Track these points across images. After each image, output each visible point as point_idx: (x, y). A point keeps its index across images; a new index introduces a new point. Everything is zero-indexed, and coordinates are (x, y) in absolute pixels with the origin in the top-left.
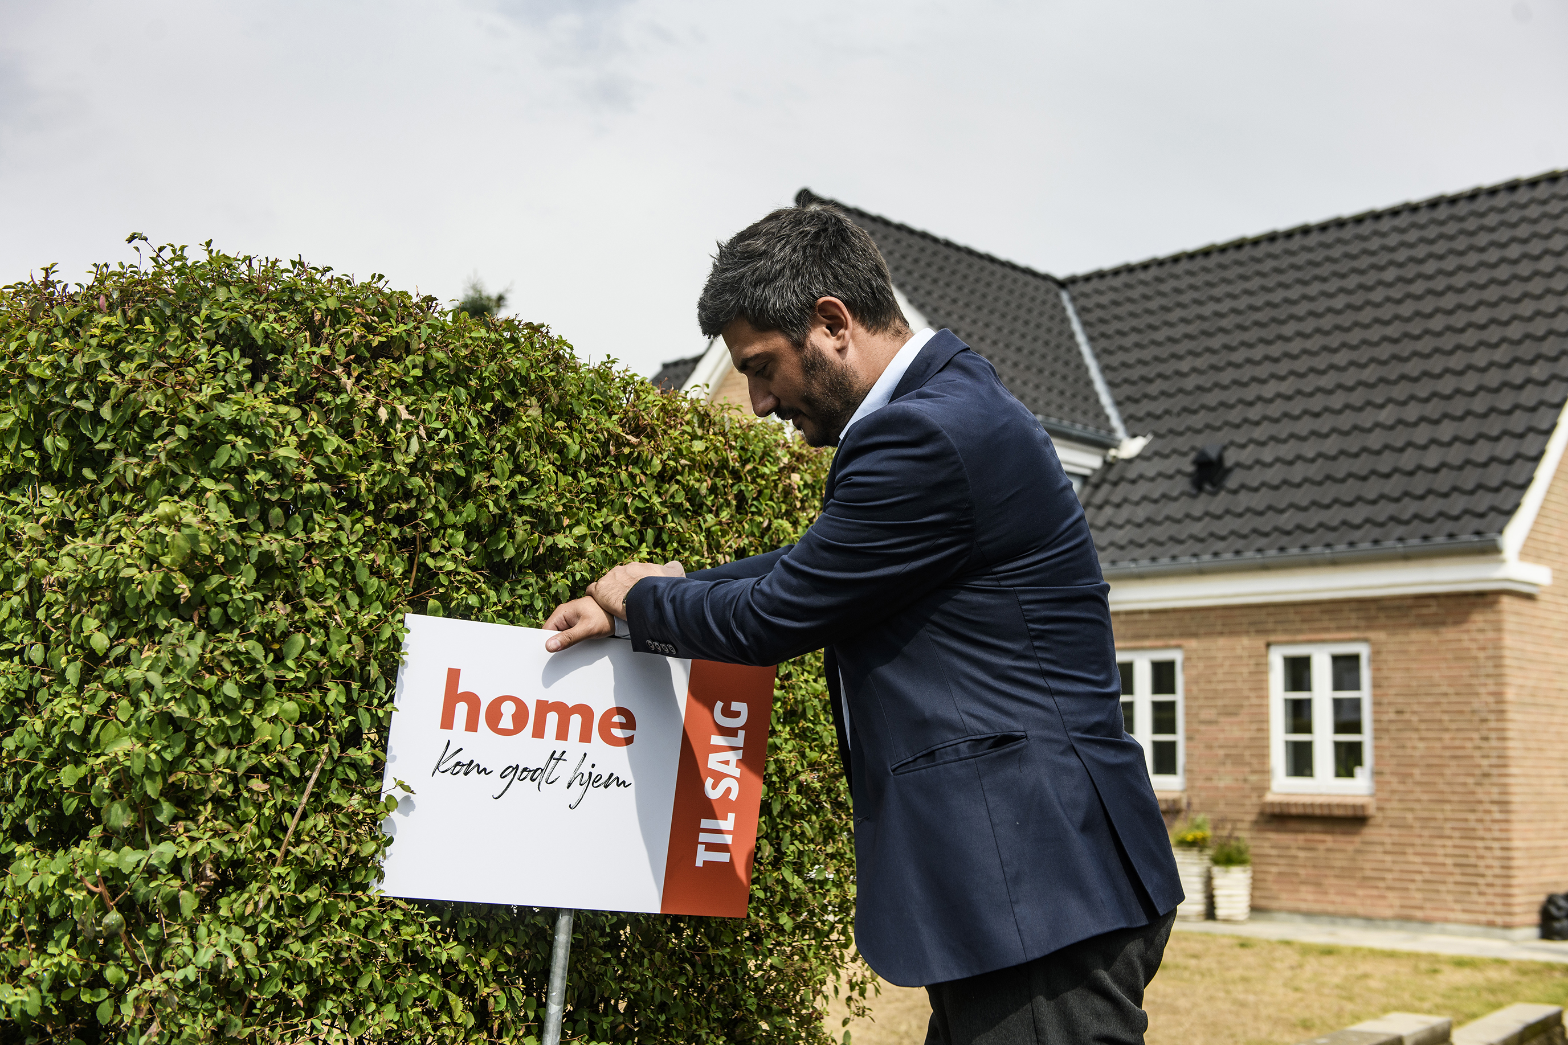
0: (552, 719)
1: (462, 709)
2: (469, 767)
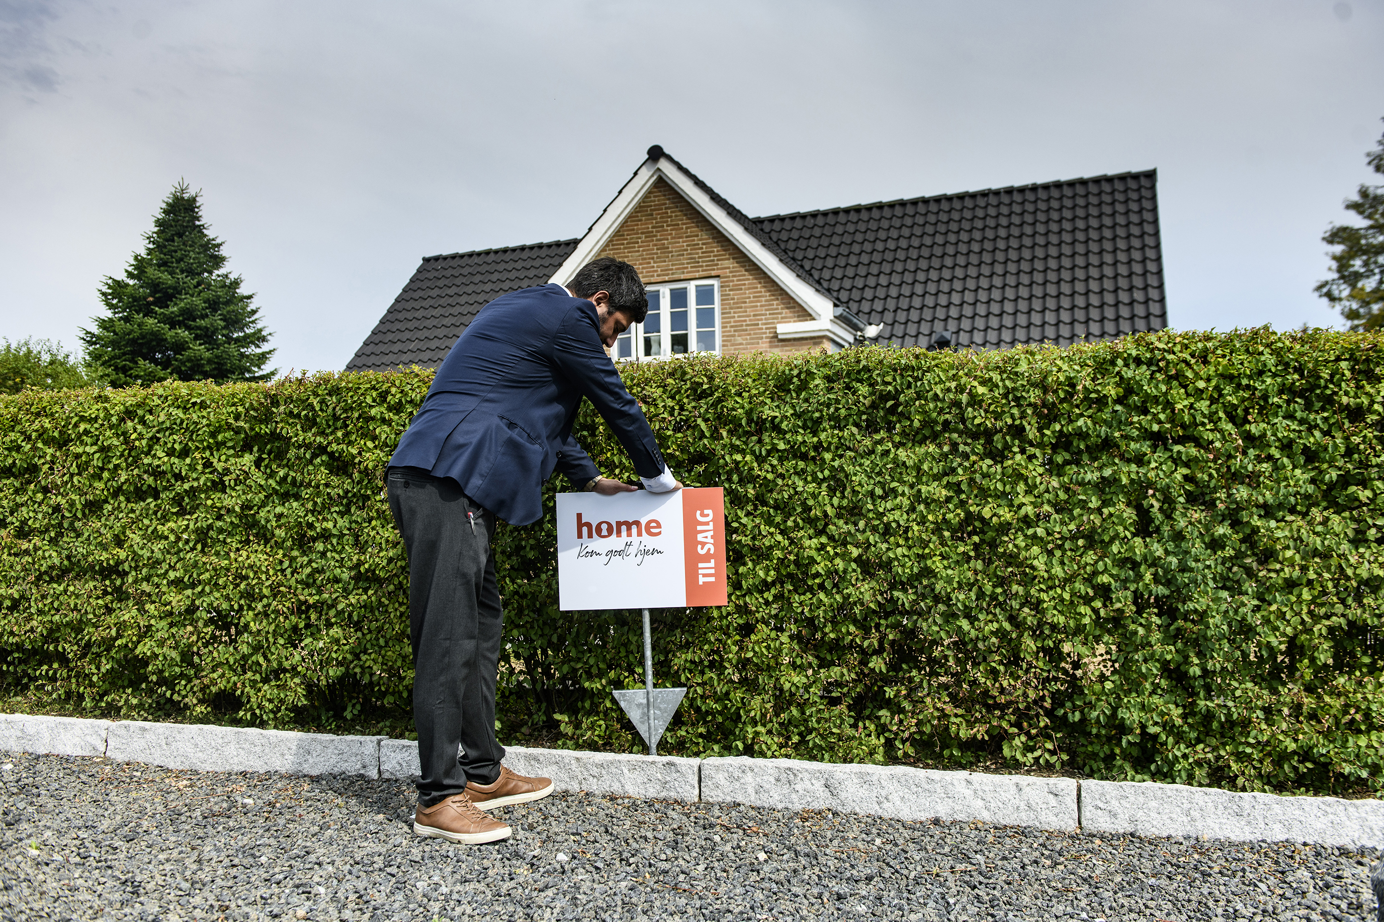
0: (624, 528)
1: (585, 530)
2: (592, 553)
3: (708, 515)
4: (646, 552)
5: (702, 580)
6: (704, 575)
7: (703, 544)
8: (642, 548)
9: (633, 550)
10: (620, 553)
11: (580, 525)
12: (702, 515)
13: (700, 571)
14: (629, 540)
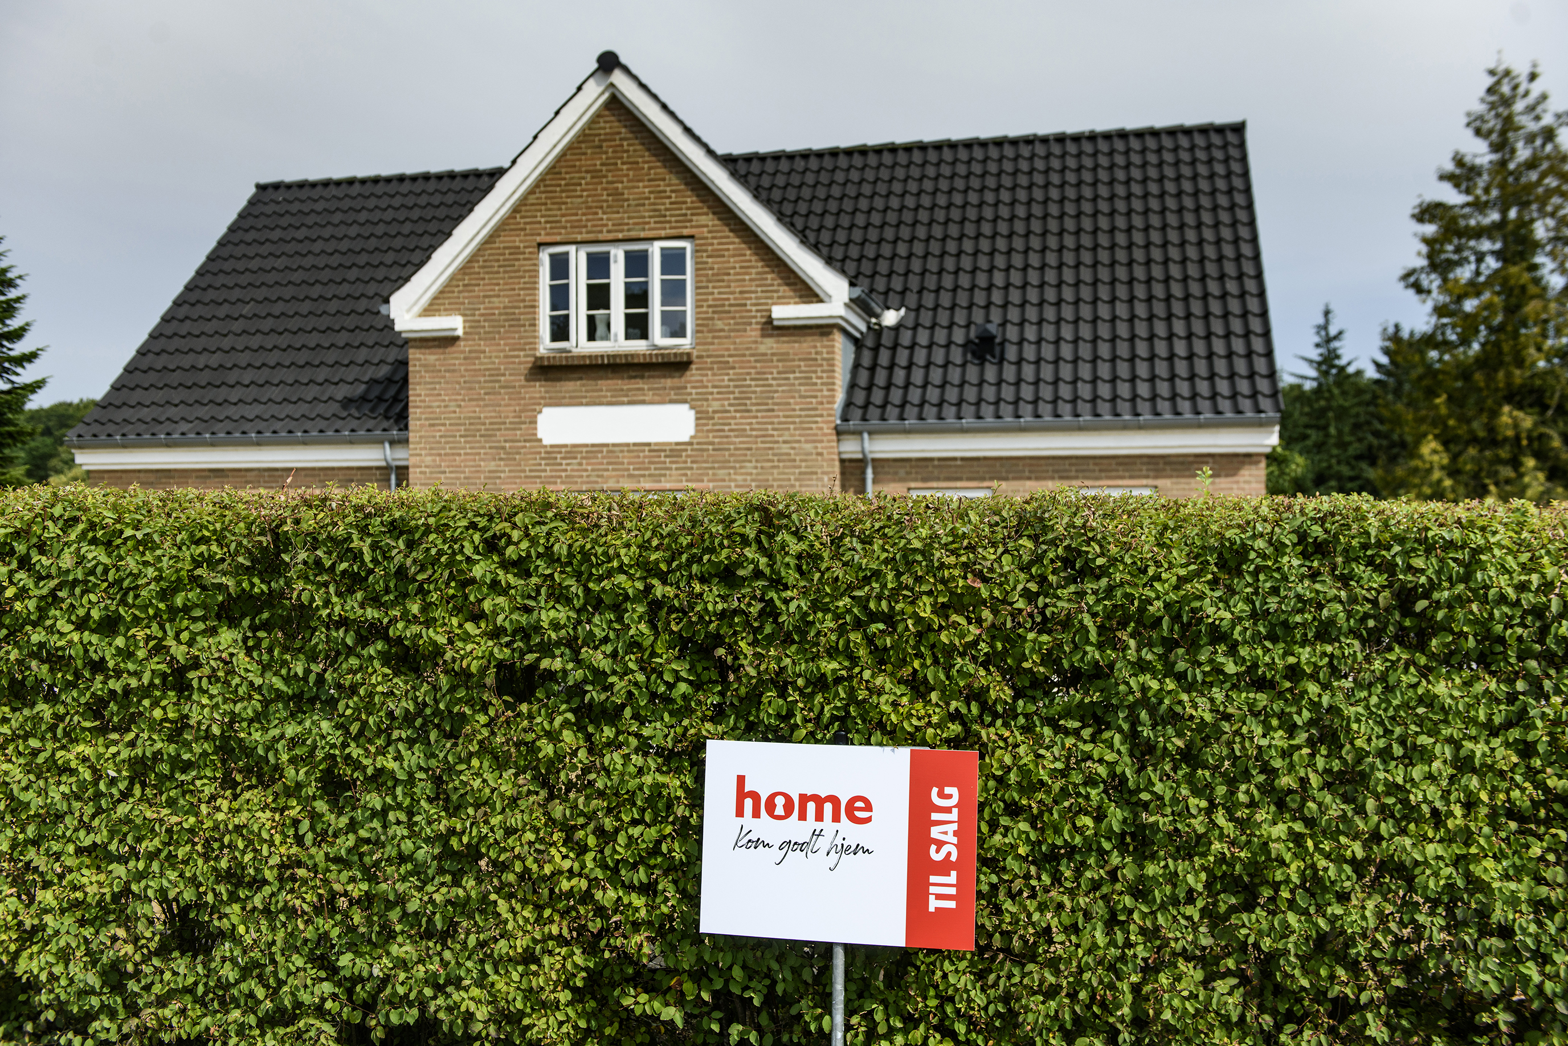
0: (811, 806)
1: (748, 803)
2: (757, 843)
3: (950, 796)
4: (845, 850)
5: (933, 904)
6: (939, 897)
7: (940, 844)
8: (839, 841)
9: (823, 843)
10: (801, 846)
11: (742, 794)
12: (942, 795)
13: (933, 889)
14: (819, 826)
